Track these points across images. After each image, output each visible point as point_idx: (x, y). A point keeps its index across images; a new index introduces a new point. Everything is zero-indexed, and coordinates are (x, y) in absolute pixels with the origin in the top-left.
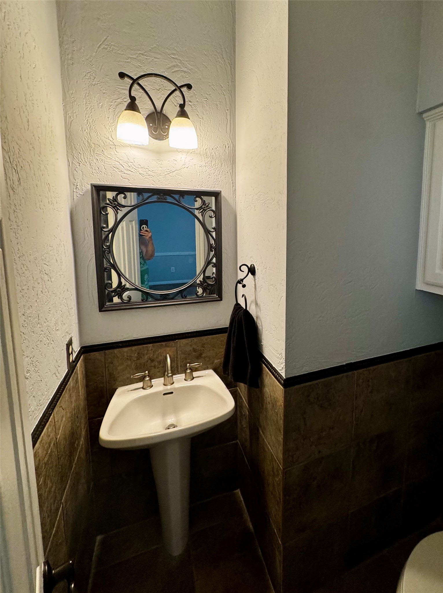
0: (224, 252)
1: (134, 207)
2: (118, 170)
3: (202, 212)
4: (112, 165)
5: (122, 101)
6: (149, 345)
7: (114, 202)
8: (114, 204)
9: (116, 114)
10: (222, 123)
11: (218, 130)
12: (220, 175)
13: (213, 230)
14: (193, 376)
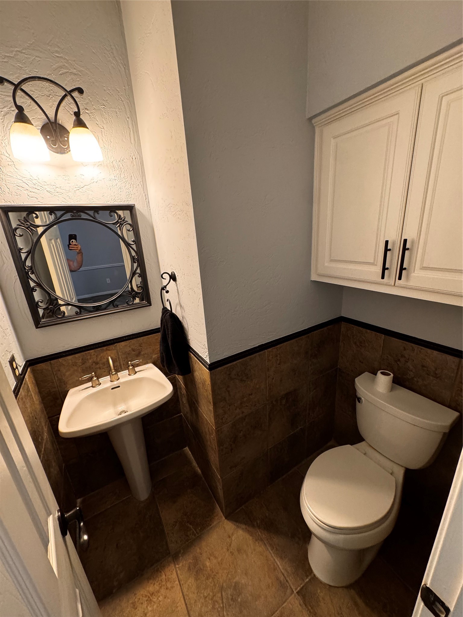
0: (146, 263)
1: (48, 226)
2: (23, 189)
3: (119, 226)
4: (15, 184)
5: (9, 110)
6: (91, 351)
7: (26, 222)
8: (27, 225)
9: (6, 126)
10: (125, 133)
11: (122, 140)
12: (131, 188)
13: (133, 243)
14: (135, 371)
